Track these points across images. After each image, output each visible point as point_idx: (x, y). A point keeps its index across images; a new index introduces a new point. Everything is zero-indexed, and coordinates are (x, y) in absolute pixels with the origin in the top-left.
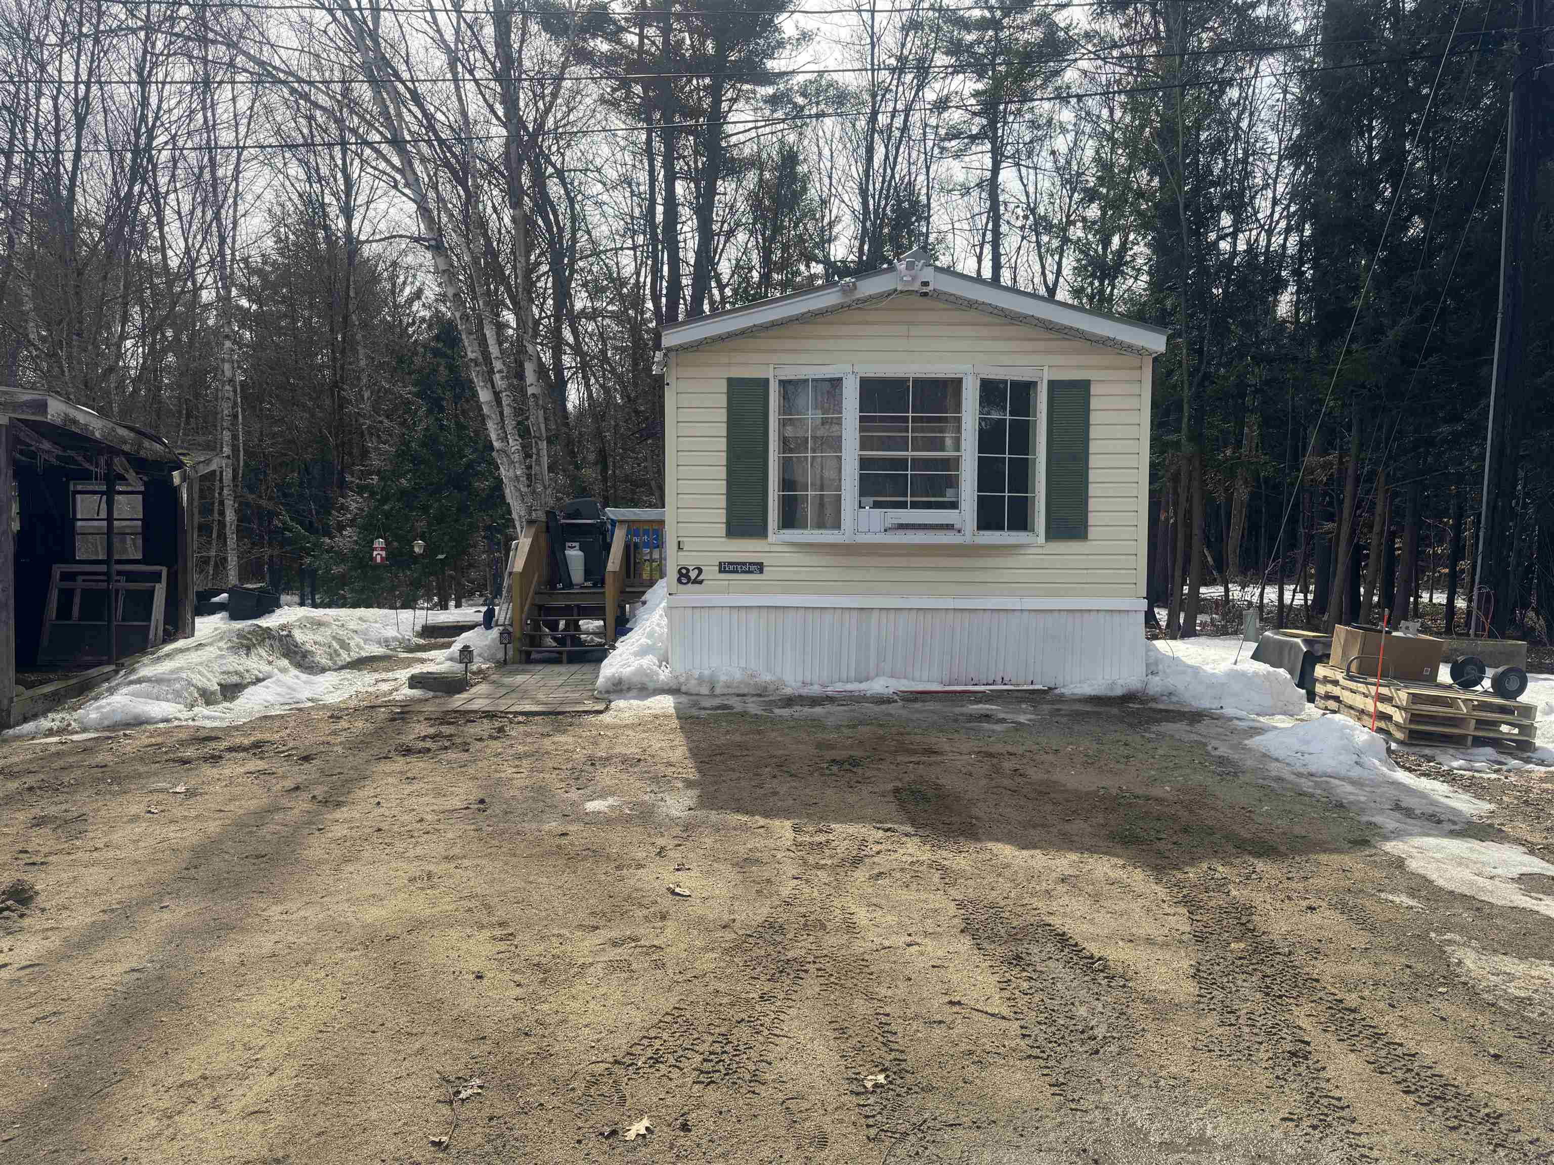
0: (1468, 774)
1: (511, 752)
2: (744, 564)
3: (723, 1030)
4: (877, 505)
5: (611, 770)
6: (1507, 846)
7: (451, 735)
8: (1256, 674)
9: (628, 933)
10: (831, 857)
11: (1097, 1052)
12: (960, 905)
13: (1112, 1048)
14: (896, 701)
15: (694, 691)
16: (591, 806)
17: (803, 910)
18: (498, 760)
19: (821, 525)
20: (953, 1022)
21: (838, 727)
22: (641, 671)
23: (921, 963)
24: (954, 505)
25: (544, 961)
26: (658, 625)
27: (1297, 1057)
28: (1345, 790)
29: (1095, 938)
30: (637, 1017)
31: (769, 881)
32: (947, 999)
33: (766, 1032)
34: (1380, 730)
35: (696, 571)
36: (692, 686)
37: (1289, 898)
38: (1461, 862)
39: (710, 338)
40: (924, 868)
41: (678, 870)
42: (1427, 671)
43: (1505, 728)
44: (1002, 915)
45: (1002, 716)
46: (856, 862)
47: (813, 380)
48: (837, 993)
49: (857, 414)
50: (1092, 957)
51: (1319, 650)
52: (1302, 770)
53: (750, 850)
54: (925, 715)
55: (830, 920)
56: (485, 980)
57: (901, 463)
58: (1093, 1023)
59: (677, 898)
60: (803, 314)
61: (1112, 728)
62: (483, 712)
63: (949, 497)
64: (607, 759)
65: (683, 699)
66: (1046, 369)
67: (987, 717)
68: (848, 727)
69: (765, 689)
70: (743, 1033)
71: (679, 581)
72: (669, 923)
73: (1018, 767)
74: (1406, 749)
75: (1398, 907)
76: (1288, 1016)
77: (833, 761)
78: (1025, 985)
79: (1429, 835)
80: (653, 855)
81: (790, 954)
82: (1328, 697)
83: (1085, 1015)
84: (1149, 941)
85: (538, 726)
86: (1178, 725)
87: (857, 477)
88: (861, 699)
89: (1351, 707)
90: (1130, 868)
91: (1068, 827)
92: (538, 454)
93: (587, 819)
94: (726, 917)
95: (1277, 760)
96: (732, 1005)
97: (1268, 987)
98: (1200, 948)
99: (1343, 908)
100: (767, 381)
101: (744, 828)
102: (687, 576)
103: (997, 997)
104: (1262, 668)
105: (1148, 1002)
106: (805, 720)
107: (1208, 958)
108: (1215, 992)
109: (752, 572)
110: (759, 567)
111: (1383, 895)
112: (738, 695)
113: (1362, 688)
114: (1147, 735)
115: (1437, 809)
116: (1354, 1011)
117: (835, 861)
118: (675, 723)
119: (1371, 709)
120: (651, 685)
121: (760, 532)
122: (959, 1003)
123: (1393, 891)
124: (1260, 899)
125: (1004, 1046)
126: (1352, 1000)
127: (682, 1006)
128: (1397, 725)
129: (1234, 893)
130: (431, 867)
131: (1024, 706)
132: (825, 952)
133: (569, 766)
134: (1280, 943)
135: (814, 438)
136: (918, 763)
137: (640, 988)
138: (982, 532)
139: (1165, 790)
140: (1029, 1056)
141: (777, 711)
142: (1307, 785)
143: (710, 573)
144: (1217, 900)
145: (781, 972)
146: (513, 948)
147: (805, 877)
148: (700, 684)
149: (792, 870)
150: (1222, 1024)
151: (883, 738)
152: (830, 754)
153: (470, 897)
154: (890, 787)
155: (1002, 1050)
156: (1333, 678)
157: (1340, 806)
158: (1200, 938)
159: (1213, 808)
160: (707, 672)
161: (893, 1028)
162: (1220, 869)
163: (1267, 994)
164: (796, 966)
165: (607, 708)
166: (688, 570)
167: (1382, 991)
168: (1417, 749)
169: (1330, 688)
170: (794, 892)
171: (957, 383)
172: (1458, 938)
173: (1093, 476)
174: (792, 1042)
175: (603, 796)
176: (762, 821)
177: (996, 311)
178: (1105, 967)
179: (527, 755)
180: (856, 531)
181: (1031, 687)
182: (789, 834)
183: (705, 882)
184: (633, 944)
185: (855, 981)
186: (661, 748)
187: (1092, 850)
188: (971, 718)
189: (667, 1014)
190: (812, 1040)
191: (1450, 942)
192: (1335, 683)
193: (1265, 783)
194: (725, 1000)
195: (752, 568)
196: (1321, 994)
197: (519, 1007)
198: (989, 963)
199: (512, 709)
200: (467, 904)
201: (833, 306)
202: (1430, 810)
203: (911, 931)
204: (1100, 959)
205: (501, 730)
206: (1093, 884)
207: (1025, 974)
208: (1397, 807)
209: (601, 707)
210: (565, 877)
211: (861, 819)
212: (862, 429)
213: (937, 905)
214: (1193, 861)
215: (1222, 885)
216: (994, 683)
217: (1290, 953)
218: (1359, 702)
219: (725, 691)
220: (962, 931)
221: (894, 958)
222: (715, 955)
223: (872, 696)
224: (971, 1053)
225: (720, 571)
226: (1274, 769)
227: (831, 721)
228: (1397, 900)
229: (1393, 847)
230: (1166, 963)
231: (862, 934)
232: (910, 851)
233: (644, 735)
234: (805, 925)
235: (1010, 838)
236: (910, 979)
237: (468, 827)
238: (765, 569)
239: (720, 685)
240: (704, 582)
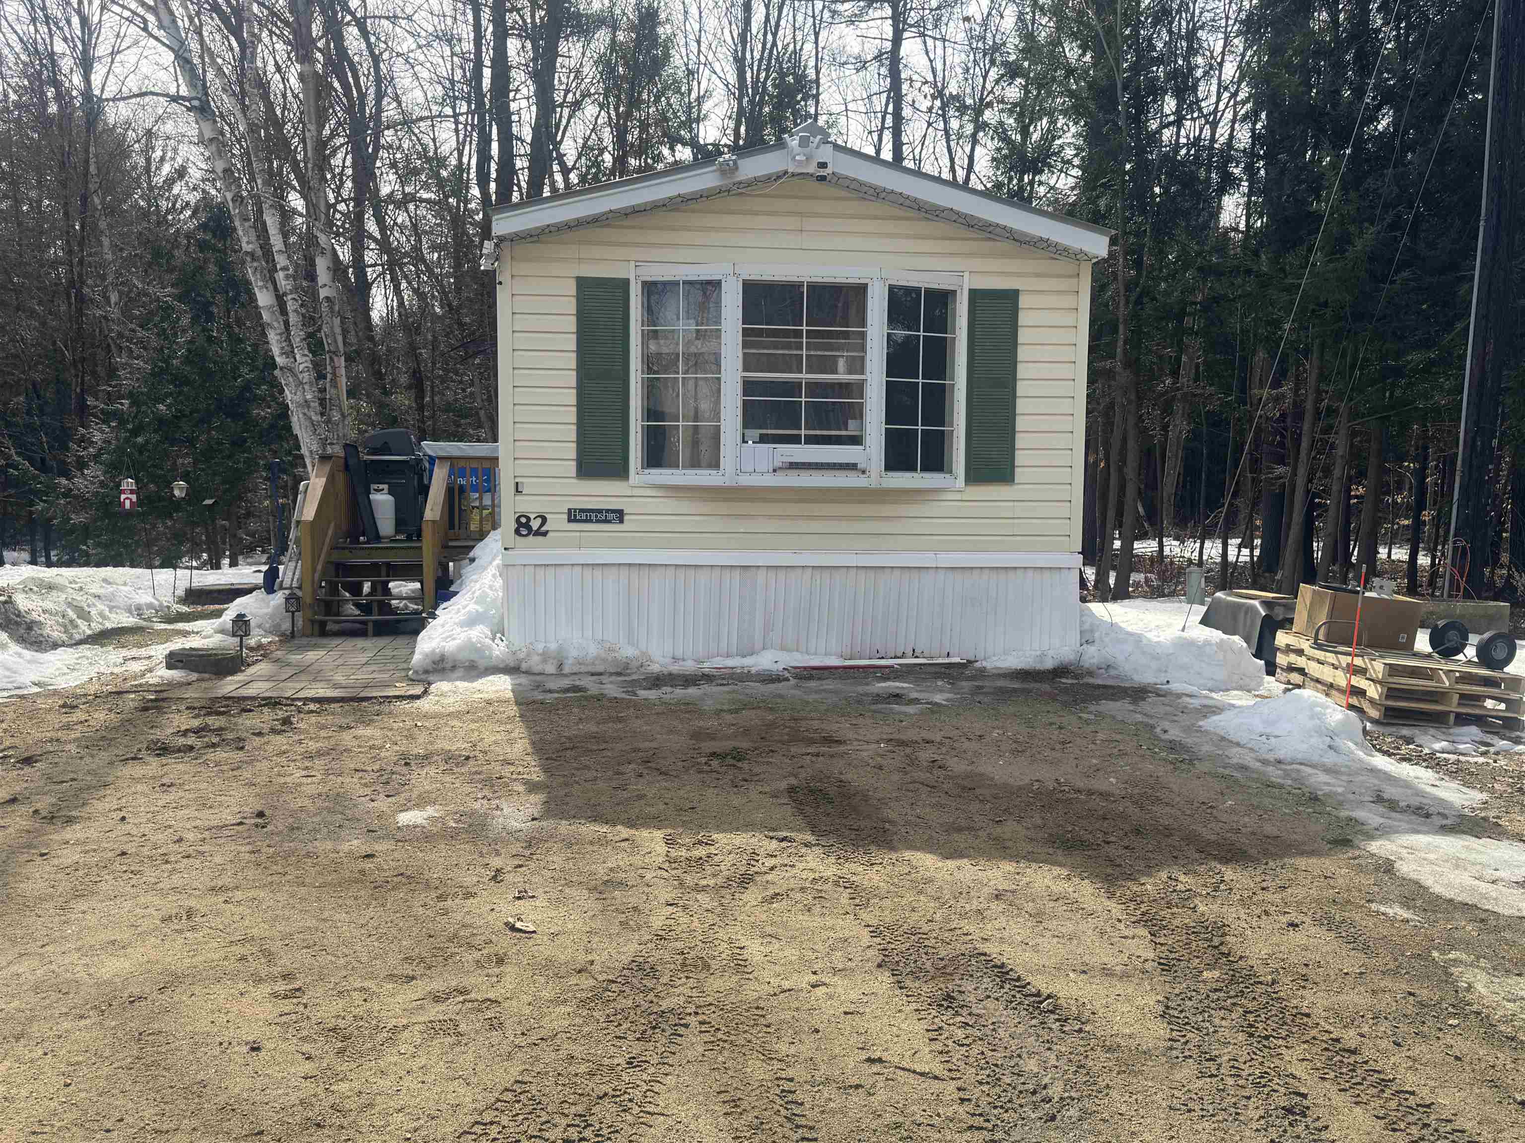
0: (1452, 757)
1: (300, 749)
2: (600, 511)
3: (580, 1109)
4: (763, 439)
5: (432, 771)
6: (1506, 843)
7: (221, 729)
8: (1207, 643)
9: (454, 984)
10: (714, 875)
11: (1053, 1118)
12: (875, 932)
13: (1072, 1112)
14: (787, 680)
15: (537, 669)
16: (406, 818)
17: (679, 945)
18: (283, 760)
19: (695, 463)
20: (874, 1086)
21: (719, 713)
22: (470, 646)
23: (831, 1009)
24: (856, 440)
25: (341, 1023)
26: (491, 587)
27: (1294, 1114)
28: (1319, 780)
29: (1041, 970)
30: (467, 1096)
31: (635, 909)
32: (864, 1056)
33: (636, 1110)
34: (1351, 707)
35: (539, 521)
36: (535, 663)
37: (1266, 913)
38: (1458, 864)
39: (553, 225)
40: (828, 887)
41: (519, 898)
42: (1403, 638)
43: (1489, 704)
44: (927, 943)
45: (914, 695)
46: (746, 880)
47: (684, 282)
48: (726, 1053)
49: (740, 326)
50: (1038, 994)
51: (1279, 613)
52: (1267, 757)
53: (611, 870)
54: (824, 695)
55: (714, 958)
56: (263, 1054)
57: (793, 388)
58: (1046, 1080)
59: (518, 935)
60: (671, 199)
61: (1045, 708)
62: (264, 699)
63: (852, 429)
64: (426, 757)
65: (523, 680)
66: (966, 275)
67: (897, 697)
68: (730, 711)
69: (627, 666)
70: (606, 1112)
71: (517, 532)
72: (507, 969)
73: (936, 757)
74: (1381, 729)
75: (1392, 920)
76: (1277, 1062)
77: (713, 754)
78: (960, 1034)
79: (1418, 832)
80: (486, 880)
81: (665, 1005)
82: (1291, 669)
83: (1036, 1070)
84: (1107, 972)
85: (335, 716)
86: (1119, 704)
87: (739, 404)
88: (745, 677)
89: (1318, 681)
90: (1076, 880)
91: (998, 830)
92: (334, 374)
93: (399, 835)
94: (582, 958)
95: (1238, 744)
96: (592, 1074)
97: (1251, 1026)
98: (1168, 979)
99: (1328, 922)
100: (626, 282)
101: (602, 841)
102: (527, 526)
103: (927, 1050)
104: (1216, 635)
105: (1109, 1050)
106: (678, 703)
107: (1177, 991)
108: (1190, 1035)
109: (609, 522)
110: (619, 515)
111: (1374, 906)
112: (593, 674)
113: (1330, 657)
114: (1085, 716)
115: (1425, 801)
116: (1353, 1052)
117: (720, 880)
118: (513, 710)
119: (1343, 683)
120: (482, 664)
121: (620, 471)
122: (880, 1060)
123: (1385, 901)
124: (1232, 914)
125: (939, 1115)
126: (1350, 1038)
127: (527, 1079)
128: (1372, 701)
129: (1202, 908)
130: (192, 903)
131: (940, 683)
132: (710, 999)
133: (376, 767)
134: (1260, 970)
135: (687, 357)
136: (817, 755)
137: (470, 1057)
138: (890, 474)
139: (1111, 783)
140: (971, 1127)
141: (643, 693)
142: (1274, 774)
143: (557, 522)
144: (1182, 918)
145: (654, 1028)
146: (301, 1008)
147: (681, 903)
148: (545, 661)
149: (666, 895)
150: (1202, 1075)
151: (772, 725)
152: (709, 746)
153: (243, 941)
154: (783, 785)
155: (936, 1121)
156: (1298, 646)
157: (1314, 799)
158: (1166, 966)
159: (1167, 804)
160: (553, 646)
161: (799, 1096)
162: (1182, 878)
163: (1251, 1035)
164: (674, 1020)
165: (425, 692)
166: (528, 519)
167: (1384, 1027)
168: (1394, 729)
169: (1293, 658)
170: (668, 922)
171: (861, 290)
172: (1464, 956)
173: (1021, 406)
174: (670, 1122)
175: (422, 802)
176: (624, 832)
177: (907, 202)
178: (1056, 1007)
179: (320, 754)
180: (740, 471)
181: (947, 661)
182: (661, 848)
183: (553, 914)
184: (461, 999)
185: (749, 1036)
186: (496, 743)
187: (1031, 857)
188: (878, 698)
189: (507, 1090)
190: (696, 1117)
191: (1456, 962)
192: (1300, 652)
193: (1227, 772)
194: (583, 1069)
195: (610, 516)
196: (1314, 1032)
197: (309, 1087)
198: (914, 1006)
199: (301, 695)
200: (239, 950)
201: (708, 189)
202: (1415, 801)
203: (816, 967)
204: (1049, 997)
205: (286, 721)
206: (1033, 901)
207: (959, 1019)
208: (1379, 799)
209: (418, 690)
210: (370, 912)
211: (749, 826)
212: (745, 345)
213: (847, 933)
214: (1150, 869)
215: (1187, 898)
216: (903, 656)
217: (1274, 982)
218: (1327, 674)
219: (575, 670)
220: (879, 966)
221: (796, 1004)
222: (569, 1009)
223: (758, 674)
224: (898, 1126)
225: (570, 521)
226: (1236, 755)
227: (708, 705)
228: (1390, 911)
229: (1378, 847)
230: (1129, 1000)
231: (755, 974)
232: (812, 865)
233: (473, 726)
234: (684, 965)
235: (929, 846)
236: (817, 1031)
237: (243, 849)
238: (626, 518)
239: (570, 662)
240: (550, 534)
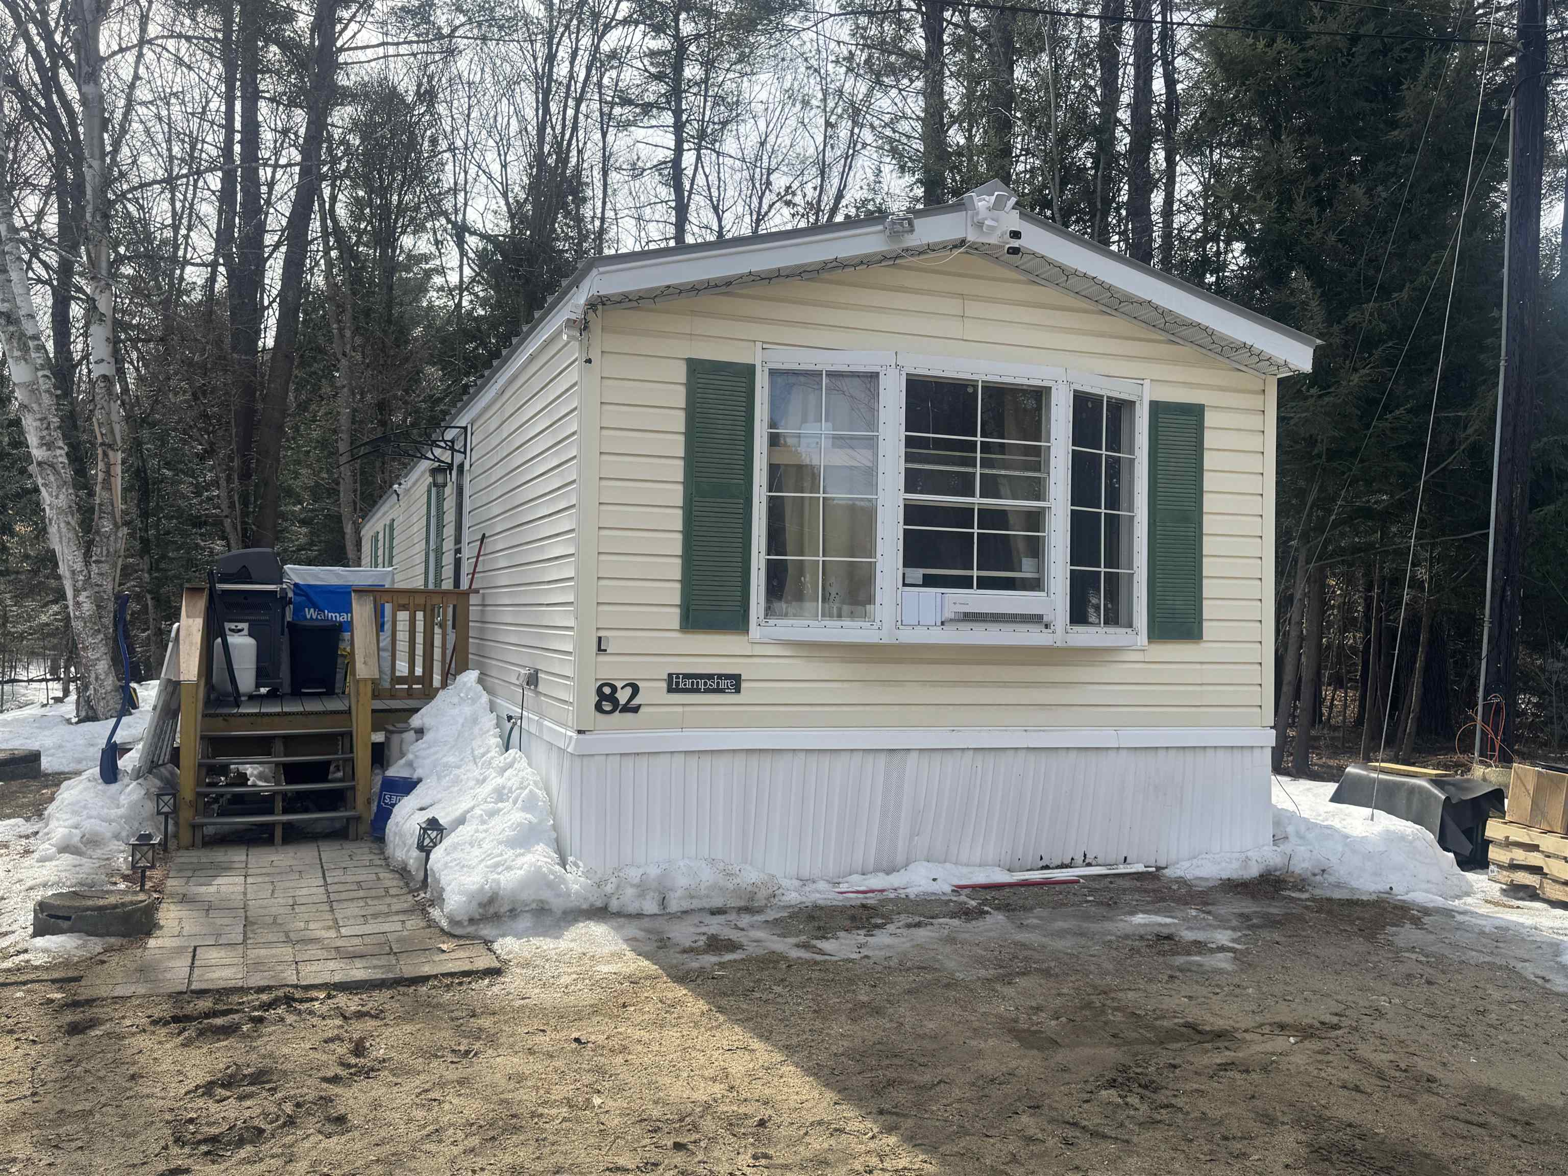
2: (710, 677)
4: (929, 581)
15: (632, 908)
22: (538, 878)
35: (629, 691)
36: (630, 898)
45: (1188, 935)
47: (830, 374)
49: (903, 434)
57: (963, 516)
60: (826, 263)
63: (1027, 571)
66: (1147, 383)
69: (752, 896)
71: (599, 708)
87: (901, 536)
102: (612, 698)
109: (722, 691)
112: (711, 912)
120: (557, 904)
121: (737, 622)
143: (653, 693)
148: (642, 895)
160: (653, 872)
166: (614, 689)
180: (900, 624)
188: (1150, 944)
195: (724, 683)
212: (909, 458)
219: (686, 905)
225: (670, 690)
238: (744, 685)
239: (679, 893)
240: (642, 710)
